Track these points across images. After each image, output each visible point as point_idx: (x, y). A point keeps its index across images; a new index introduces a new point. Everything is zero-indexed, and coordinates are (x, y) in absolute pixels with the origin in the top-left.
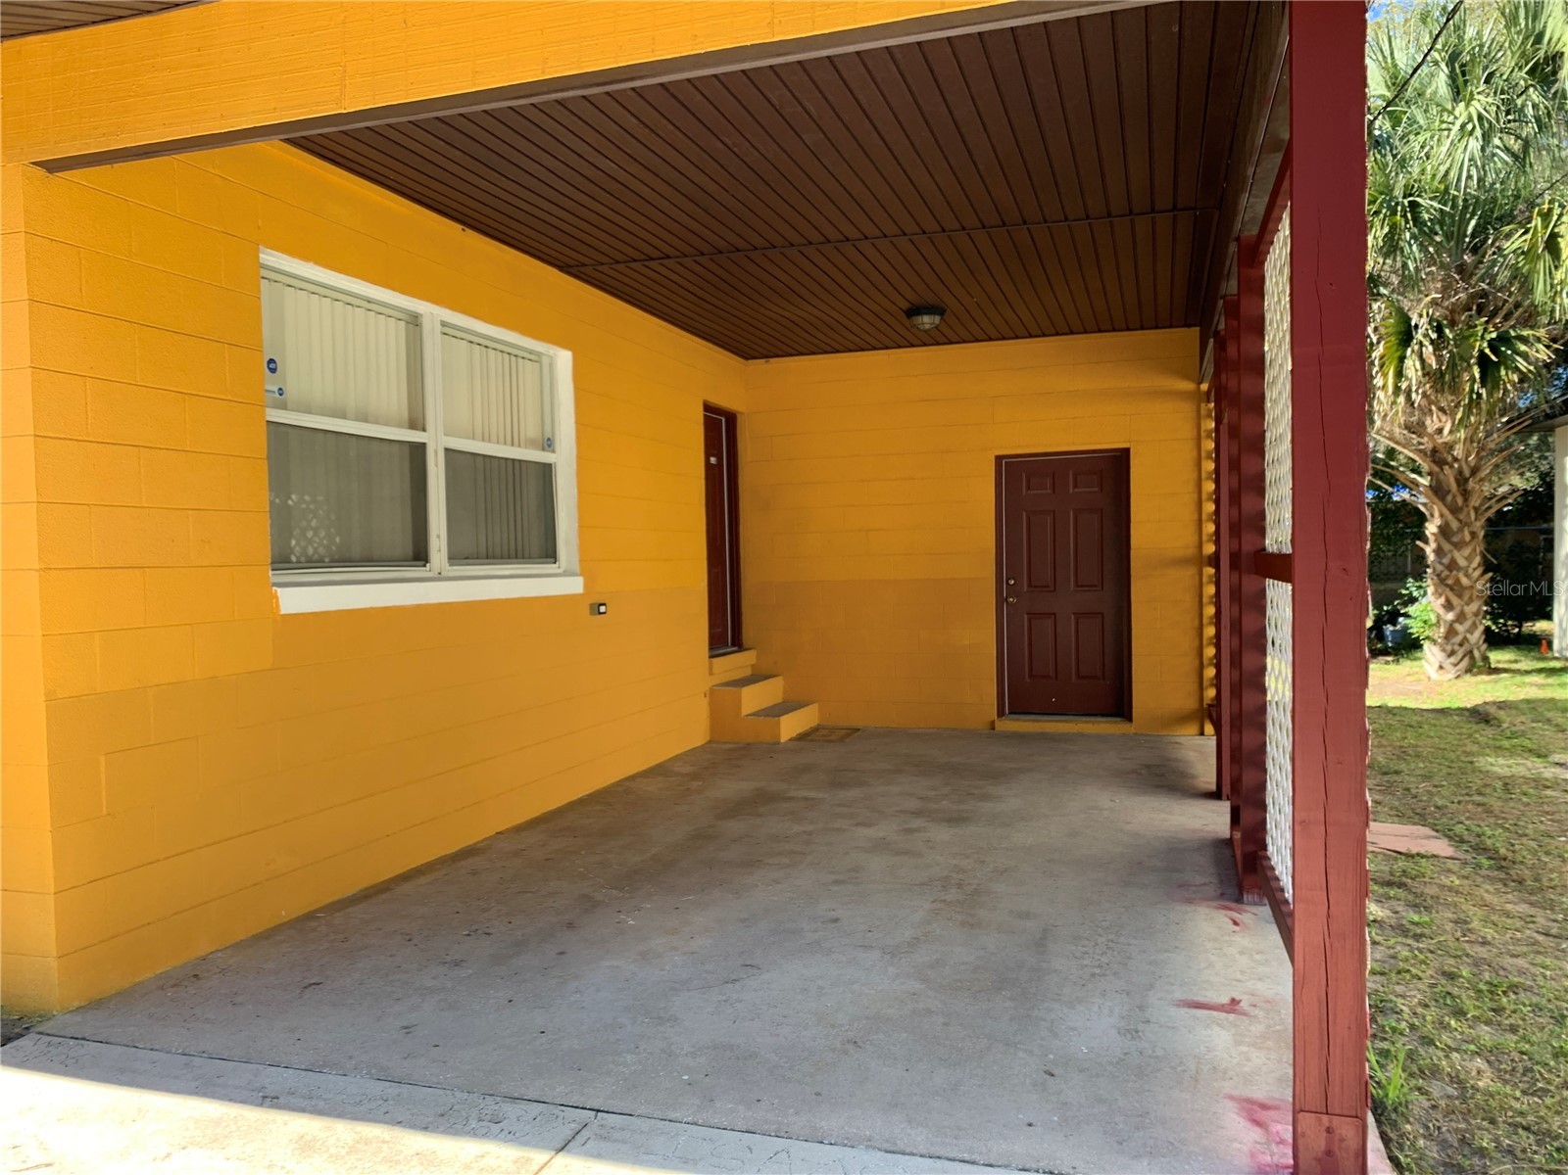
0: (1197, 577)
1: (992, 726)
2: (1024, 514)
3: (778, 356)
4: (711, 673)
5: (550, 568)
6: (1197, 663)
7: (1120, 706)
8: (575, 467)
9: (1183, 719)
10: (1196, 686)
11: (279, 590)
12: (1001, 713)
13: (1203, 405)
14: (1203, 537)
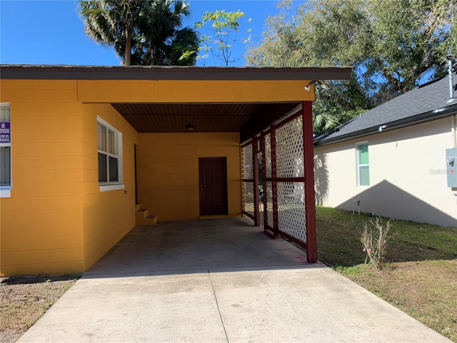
0: (240, 184)
1: (199, 218)
2: (204, 170)
3: (147, 132)
4: (136, 208)
5: (117, 183)
6: (241, 202)
7: (225, 211)
8: (122, 159)
9: (238, 214)
10: (241, 207)
11: (100, 187)
12: (200, 216)
13: (241, 148)
14: (241, 176)
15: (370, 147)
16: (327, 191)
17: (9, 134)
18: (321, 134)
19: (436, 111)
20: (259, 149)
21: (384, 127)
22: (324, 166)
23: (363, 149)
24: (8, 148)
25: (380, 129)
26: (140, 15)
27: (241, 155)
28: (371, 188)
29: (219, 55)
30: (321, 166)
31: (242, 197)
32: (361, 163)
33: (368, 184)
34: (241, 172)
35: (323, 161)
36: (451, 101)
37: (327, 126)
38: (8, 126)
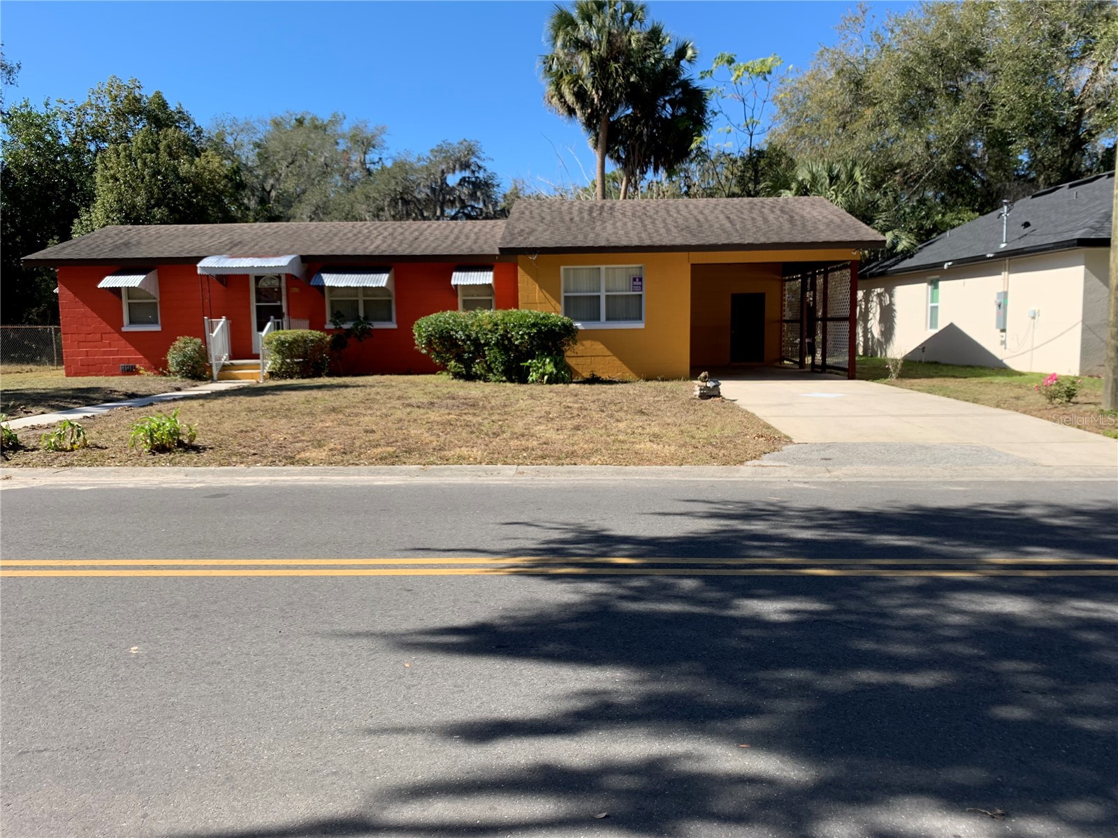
0: (780, 325)
1: (729, 364)
6: (780, 347)
9: (776, 361)
12: (731, 362)
13: (783, 283)
14: (782, 316)
15: (941, 284)
16: (893, 338)
17: (641, 286)
18: (892, 258)
19: (988, 256)
20: (808, 287)
21: (950, 263)
22: (891, 304)
23: (934, 284)
24: (641, 295)
25: (946, 266)
26: (632, 79)
27: (782, 290)
28: (940, 332)
29: (739, 125)
30: (888, 302)
31: (781, 341)
32: (932, 302)
33: (936, 327)
34: (782, 311)
35: (891, 296)
36: (1003, 246)
37: (900, 248)
38: (641, 280)
